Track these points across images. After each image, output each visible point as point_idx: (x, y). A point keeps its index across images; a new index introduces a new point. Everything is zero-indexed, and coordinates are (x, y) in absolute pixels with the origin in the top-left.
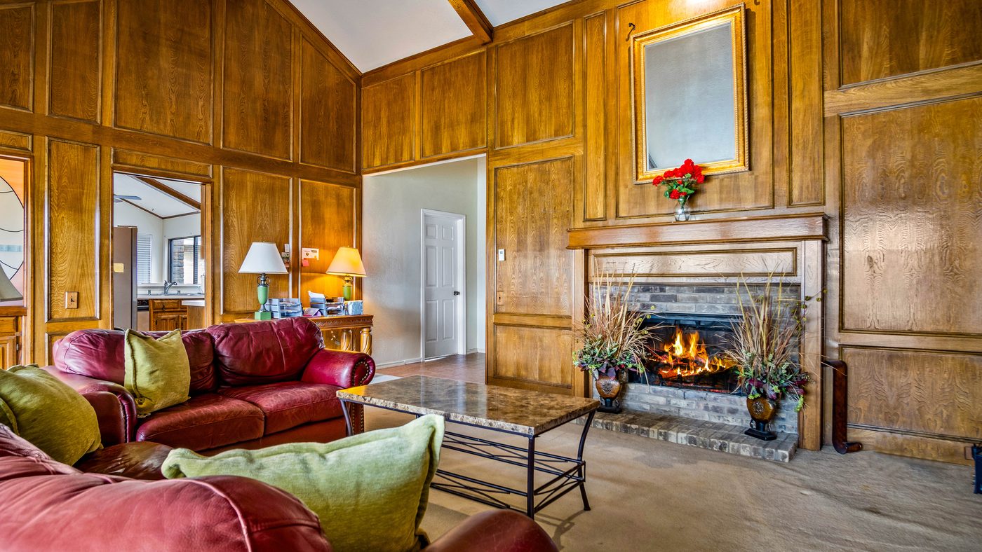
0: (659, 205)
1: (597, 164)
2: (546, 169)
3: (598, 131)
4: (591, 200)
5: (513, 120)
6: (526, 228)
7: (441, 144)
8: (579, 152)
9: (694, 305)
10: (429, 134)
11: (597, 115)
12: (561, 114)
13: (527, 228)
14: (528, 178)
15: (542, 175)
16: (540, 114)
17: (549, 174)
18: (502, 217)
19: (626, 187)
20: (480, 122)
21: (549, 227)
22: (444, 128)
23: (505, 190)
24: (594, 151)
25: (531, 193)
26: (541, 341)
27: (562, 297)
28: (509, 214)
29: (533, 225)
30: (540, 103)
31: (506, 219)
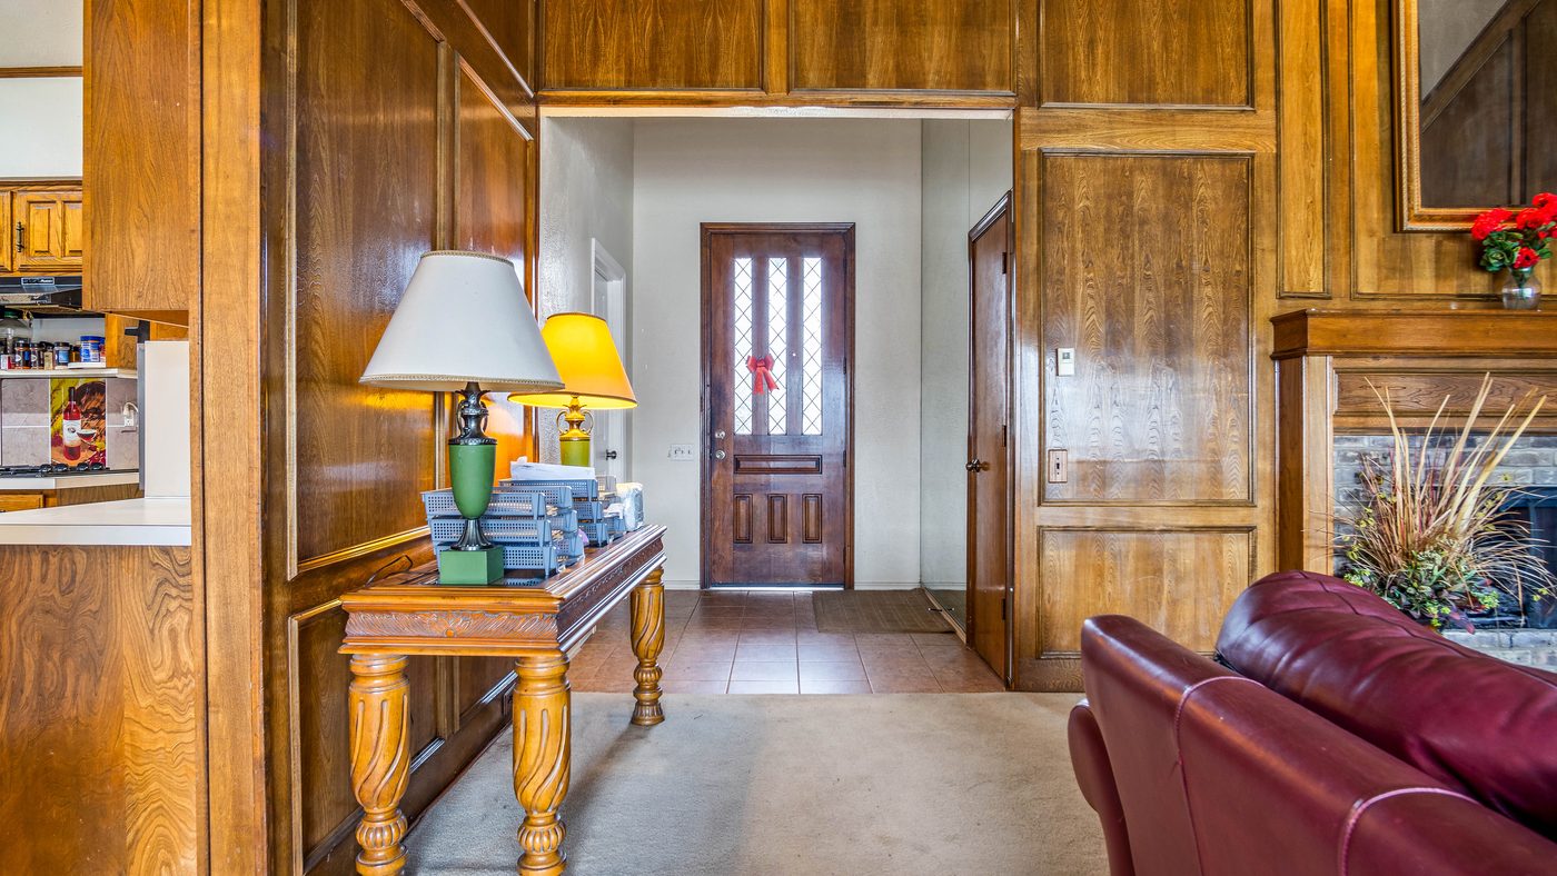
0: (1439, 275)
1: (1307, 178)
2: (1181, 173)
3: (1309, 108)
4: (1294, 253)
5: (1091, 44)
6: (1130, 301)
7: (863, 63)
8: (1266, 147)
9: (1530, 470)
10: (821, 29)
11: (1305, 76)
12: (1220, 56)
13: (1133, 301)
14: (1137, 185)
15: (1172, 184)
16: (1166, 44)
17: (1191, 184)
18: (1061, 272)
19: (1372, 234)
20: (992, 32)
21: (1191, 303)
22: (875, 23)
23: (1069, 207)
24: (1300, 150)
25: (1143, 222)
26: (1174, 560)
27: (1226, 461)
28: (1081, 266)
29: (1150, 296)
30: (1165, 21)
31: (1073, 277)
